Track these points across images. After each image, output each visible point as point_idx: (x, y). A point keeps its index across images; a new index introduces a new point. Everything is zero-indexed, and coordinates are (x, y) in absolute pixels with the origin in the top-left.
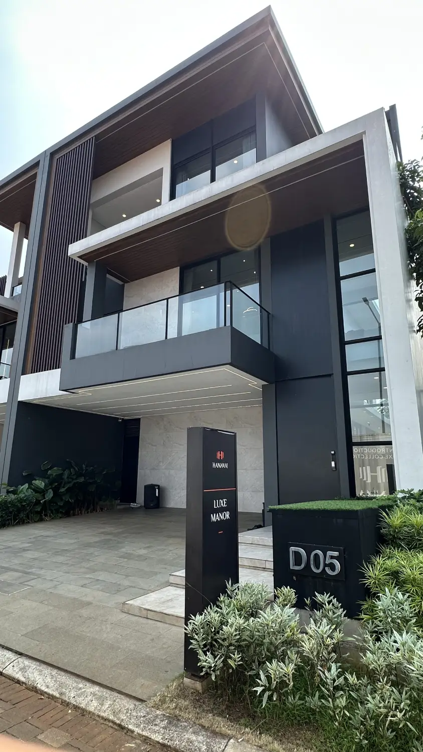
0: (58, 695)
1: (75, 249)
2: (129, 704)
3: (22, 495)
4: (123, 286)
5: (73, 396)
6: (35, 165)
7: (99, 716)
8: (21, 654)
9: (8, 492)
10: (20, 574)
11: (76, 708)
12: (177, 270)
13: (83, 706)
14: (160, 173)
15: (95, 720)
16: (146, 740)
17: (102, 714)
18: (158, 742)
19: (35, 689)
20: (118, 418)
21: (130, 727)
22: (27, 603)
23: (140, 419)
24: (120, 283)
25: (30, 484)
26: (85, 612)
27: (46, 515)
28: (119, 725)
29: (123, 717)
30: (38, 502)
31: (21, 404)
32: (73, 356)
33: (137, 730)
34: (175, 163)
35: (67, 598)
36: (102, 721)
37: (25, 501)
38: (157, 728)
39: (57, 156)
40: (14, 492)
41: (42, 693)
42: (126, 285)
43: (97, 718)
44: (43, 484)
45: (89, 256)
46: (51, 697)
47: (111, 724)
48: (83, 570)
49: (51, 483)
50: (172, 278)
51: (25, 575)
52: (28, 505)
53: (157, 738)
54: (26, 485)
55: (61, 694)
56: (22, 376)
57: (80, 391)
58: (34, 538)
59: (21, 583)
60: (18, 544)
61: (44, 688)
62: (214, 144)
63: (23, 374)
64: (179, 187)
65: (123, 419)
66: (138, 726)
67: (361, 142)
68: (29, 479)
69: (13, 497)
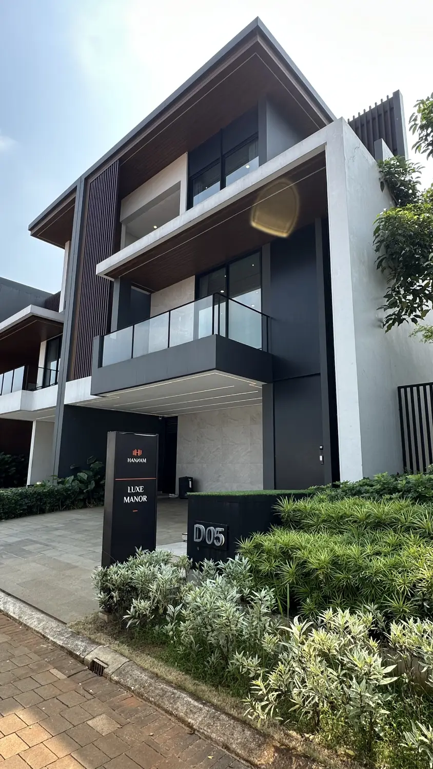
0: (17, 618)
1: (102, 267)
2: (54, 624)
3: (67, 485)
4: (150, 296)
5: (104, 399)
6: (73, 191)
7: (35, 630)
8: (9, 595)
9: (58, 483)
10: (42, 546)
11: (25, 625)
12: (193, 278)
13: (28, 624)
14: (178, 186)
15: (33, 633)
16: (54, 643)
17: (37, 629)
18: (60, 645)
19: (7, 615)
20: (158, 416)
21: (48, 637)
22: (33, 564)
23: (177, 417)
24: (148, 293)
25: (76, 476)
26: (68, 572)
27: (89, 503)
28: (43, 636)
29: (47, 631)
30: (81, 492)
31: (66, 406)
32: (100, 365)
33: (51, 638)
34: (190, 176)
35: (64, 563)
36: (36, 634)
37: (70, 490)
38: (63, 638)
39: (90, 181)
40: (62, 483)
41: (11, 617)
42: (152, 295)
43: (34, 632)
44: (86, 476)
45: (114, 273)
46: (14, 619)
47: (39, 635)
48: (90, 545)
49: (95, 475)
50: (189, 286)
51: (45, 547)
52: (73, 493)
53: (60, 643)
54: (73, 477)
55: (19, 617)
56: (67, 383)
57: (108, 395)
58: (70, 521)
59: (39, 552)
60: (55, 525)
61: (12, 614)
62: (224, 153)
63: (68, 380)
64: (195, 198)
65: (163, 417)
66: (53, 636)
67: (323, 153)
68: (75, 472)
69: (61, 486)
